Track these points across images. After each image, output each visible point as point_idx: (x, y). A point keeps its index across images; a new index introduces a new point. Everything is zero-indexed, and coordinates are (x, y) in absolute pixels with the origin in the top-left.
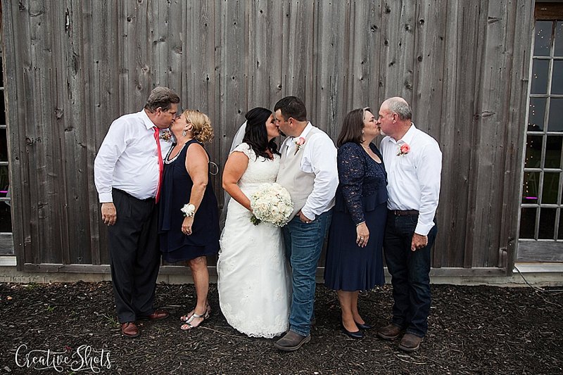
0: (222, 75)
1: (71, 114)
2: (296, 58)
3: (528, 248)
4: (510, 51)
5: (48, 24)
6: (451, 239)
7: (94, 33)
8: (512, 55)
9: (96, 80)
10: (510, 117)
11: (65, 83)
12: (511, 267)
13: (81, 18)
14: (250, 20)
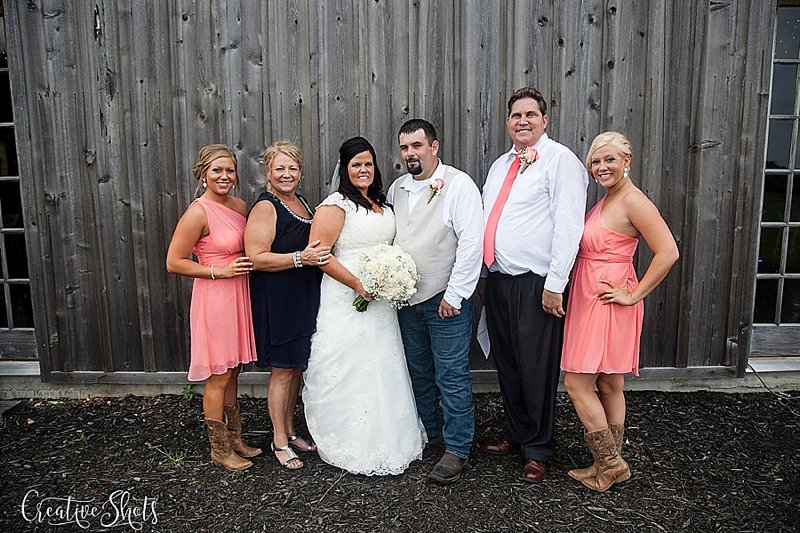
0: (321, 95)
1: (107, 158)
2: (429, 67)
3: (767, 336)
4: (742, 52)
5: (70, 29)
6: (658, 326)
7: (136, 39)
8: (745, 58)
9: (141, 108)
10: (742, 148)
11: (96, 114)
12: (743, 364)
13: (117, 18)
14: (361, 13)
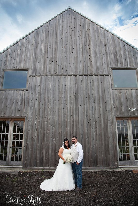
0: (62, 131)
1: (35, 139)
2: (75, 128)
3: (122, 162)
5: (32, 123)
7: (40, 124)
8: (113, 126)
11: (34, 133)
12: (118, 166)
13: (38, 122)
14: (67, 122)
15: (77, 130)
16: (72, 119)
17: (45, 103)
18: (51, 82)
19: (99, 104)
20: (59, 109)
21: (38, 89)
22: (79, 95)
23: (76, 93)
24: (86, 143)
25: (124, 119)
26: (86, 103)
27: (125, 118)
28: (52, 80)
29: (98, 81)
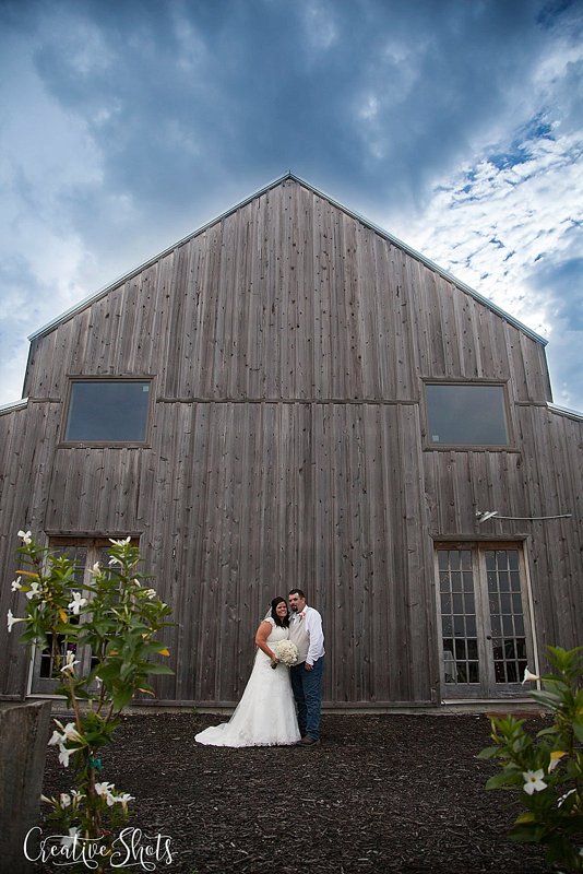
0: (260, 584)
3: (451, 688)
4: (422, 568)
7: (189, 560)
8: (424, 570)
9: (188, 586)
12: (440, 701)
13: (182, 551)
14: (276, 553)
15: (309, 580)
16: (291, 543)
17: (206, 490)
18: (227, 422)
19: (381, 496)
20: (251, 509)
21: (184, 444)
22: (316, 468)
23: (308, 460)
24: (338, 623)
25: (460, 547)
26: (339, 491)
27: (463, 542)
28: (231, 417)
29: (378, 422)
